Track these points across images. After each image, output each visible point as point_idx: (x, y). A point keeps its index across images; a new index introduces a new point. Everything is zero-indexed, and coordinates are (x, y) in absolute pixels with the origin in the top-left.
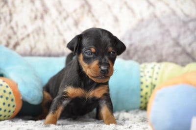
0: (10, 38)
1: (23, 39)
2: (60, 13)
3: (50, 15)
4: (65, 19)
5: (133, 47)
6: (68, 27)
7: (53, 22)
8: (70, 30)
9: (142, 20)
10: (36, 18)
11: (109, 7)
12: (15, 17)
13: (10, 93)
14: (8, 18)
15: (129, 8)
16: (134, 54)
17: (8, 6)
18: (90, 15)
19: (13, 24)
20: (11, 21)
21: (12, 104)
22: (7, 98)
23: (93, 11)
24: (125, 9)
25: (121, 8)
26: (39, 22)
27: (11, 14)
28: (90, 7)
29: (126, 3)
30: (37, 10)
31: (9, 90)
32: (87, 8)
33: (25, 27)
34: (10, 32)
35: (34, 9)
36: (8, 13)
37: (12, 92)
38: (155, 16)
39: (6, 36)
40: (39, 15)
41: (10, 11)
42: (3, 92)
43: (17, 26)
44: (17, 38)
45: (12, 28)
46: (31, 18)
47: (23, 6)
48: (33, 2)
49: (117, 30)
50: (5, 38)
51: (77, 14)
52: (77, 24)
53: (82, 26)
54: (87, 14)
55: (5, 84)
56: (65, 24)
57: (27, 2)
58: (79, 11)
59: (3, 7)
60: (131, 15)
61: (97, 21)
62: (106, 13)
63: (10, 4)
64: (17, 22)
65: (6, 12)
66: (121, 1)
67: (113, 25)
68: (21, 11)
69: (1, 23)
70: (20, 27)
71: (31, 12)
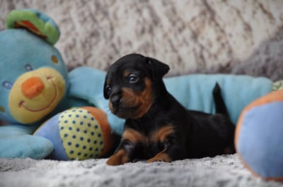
2: (174, 24)
3: (162, 26)
4: (180, 30)
5: (271, 63)
6: (184, 40)
7: (165, 35)
8: (187, 44)
10: (143, 31)
11: (238, 12)
12: (118, 32)
13: (96, 127)
14: (108, 33)
15: (265, 12)
16: (272, 72)
17: (109, 19)
18: (213, 23)
19: (115, 40)
20: (112, 36)
21: (99, 140)
22: (93, 134)
23: (216, 18)
24: (259, 13)
25: (254, 13)
26: (147, 37)
27: (112, 29)
28: (213, 13)
29: (261, 6)
30: (144, 20)
31: (95, 123)
32: (208, 15)
33: (130, 43)
34: (110, 50)
35: (141, 20)
36: (109, 27)
37: (99, 126)
39: (106, 56)
40: (147, 27)
41: (111, 24)
42: (87, 126)
43: (120, 42)
45: (113, 46)
46: (136, 31)
47: (127, 18)
48: (139, 11)
49: (249, 41)
50: (104, 59)
51: (195, 24)
52: (195, 36)
53: (203, 38)
54: (210, 24)
55: (90, 116)
56: (180, 37)
57: (132, 12)
58: (198, 20)
59: (102, 19)
60: (268, 21)
61: (222, 31)
62: (235, 20)
63: (111, 16)
64: (119, 38)
65: (106, 26)
66: (254, 3)
67: (244, 36)
68: (125, 24)
69: (100, 40)
70: (123, 44)
71: (137, 25)
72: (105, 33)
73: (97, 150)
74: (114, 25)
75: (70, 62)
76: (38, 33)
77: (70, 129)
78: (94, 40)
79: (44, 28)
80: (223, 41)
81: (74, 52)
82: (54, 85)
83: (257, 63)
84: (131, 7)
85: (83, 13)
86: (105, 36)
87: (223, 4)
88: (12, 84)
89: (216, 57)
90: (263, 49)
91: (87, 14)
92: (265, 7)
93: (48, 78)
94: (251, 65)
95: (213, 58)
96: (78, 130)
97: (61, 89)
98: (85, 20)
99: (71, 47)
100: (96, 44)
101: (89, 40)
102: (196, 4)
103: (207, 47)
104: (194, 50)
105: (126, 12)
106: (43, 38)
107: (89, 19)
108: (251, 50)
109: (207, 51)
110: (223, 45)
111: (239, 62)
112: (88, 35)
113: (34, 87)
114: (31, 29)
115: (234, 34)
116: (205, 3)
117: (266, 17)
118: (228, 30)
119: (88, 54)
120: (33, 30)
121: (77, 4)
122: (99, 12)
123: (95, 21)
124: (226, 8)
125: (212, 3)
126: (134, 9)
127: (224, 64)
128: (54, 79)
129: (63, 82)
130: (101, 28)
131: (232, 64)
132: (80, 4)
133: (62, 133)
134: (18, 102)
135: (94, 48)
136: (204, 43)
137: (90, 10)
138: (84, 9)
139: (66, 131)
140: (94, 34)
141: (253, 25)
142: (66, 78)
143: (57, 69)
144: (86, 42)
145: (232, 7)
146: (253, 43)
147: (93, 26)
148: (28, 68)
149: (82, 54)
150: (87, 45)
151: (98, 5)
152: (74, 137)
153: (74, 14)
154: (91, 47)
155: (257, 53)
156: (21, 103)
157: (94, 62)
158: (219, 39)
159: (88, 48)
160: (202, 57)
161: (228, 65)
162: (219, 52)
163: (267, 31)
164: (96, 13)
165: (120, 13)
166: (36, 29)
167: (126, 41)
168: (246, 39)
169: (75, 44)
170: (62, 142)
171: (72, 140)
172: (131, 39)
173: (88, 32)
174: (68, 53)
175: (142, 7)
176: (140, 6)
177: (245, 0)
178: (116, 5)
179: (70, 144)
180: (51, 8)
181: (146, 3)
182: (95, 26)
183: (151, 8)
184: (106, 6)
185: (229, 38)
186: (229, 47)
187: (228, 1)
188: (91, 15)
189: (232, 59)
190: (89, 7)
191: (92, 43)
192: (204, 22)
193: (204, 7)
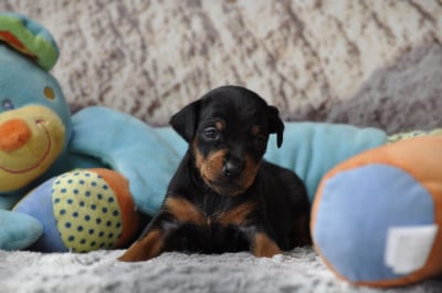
0: (142, 93)
1: (167, 95)
2: (240, 41)
3: (221, 45)
4: (250, 52)
5: (388, 105)
6: (256, 67)
7: (226, 59)
8: (260, 74)
9: (409, 49)
10: (192, 52)
11: (340, 26)
12: (153, 53)
13: (111, 200)
14: (138, 54)
15: (380, 25)
16: (390, 119)
17: (139, 32)
18: (300, 42)
19: (148, 66)
20: (143, 59)
21: (115, 220)
22: (105, 210)
23: (306, 34)
24: (372, 27)
25: (364, 26)
26: (198, 61)
27: (144, 47)
28: (300, 26)
29: (374, 16)
30: (194, 35)
31: (109, 193)
32: (293, 29)
33: (171, 70)
34: (141, 81)
35: (189, 34)
36: (139, 44)
37: (115, 198)
38: (436, 41)
39: (134, 90)
40: (198, 46)
41: (143, 40)
42: (96, 199)
43: (155, 69)
44: (156, 92)
45: (145, 73)
46: (182, 52)
47: (168, 31)
48: (187, 20)
49: (355, 71)
50: (131, 94)
51: (273, 42)
52: (272, 61)
53: (284, 65)
54: (295, 42)
55: (101, 182)
56: (249, 62)
57: (175, 21)
58: (277, 35)
59: (129, 32)
60: (385, 40)
61: (315, 54)
62: (334, 37)
63: (142, 28)
64: (154, 62)
65: (134, 43)
66: (364, 13)
67: (347, 62)
68: (164, 40)
69: (125, 65)
70: (160, 72)
71: (183, 42)
72: (132, 54)
73: (111, 236)
74: (147, 42)
75: (77, 98)
76: (24, 51)
77: (70, 202)
78: (115, 64)
79: (34, 44)
80: (316, 69)
81: (84, 83)
82: (47, 132)
83: (366, 105)
84: (175, 14)
85: (99, 22)
86: (133, 60)
87: (317, 12)
89: (303, 93)
90: (377, 82)
91: (105, 23)
92: (381, 17)
93: (38, 121)
94: (357, 107)
95: (299, 95)
96: (82, 204)
97: (57, 140)
98: (102, 32)
99: (79, 75)
100: (118, 70)
101: (107, 64)
102: (274, 11)
103: (291, 79)
104: (271, 82)
105: (166, 21)
106: (32, 59)
107: (109, 31)
108: (358, 85)
109: (291, 84)
110: (315, 75)
111: (340, 103)
112: (106, 57)
113: (15, 135)
114: (13, 45)
115: (331, 58)
116: (289, 10)
117: (381, 32)
118: (323, 53)
119: (104, 88)
120: (16, 47)
121: (90, 8)
122: (125, 21)
123: (117, 34)
124: (320, 19)
125: (300, 10)
126: (179, 17)
127: (316, 105)
128: (47, 123)
129: (62, 129)
130: (127, 46)
131: (328, 106)
132: (95, 8)
133: (57, 208)
135: (116, 76)
136: (285, 72)
137: (110, 18)
138: (100, 15)
139: (63, 205)
140: (116, 55)
141: (362, 45)
142: (66, 121)
143: (53, 108)
144: (103, 67)
145: (330, 17)
146: (361, 74)
147: (113, 43)
148: (7, 105)
149: (96, 85)
150: (105, 72)
151: (122, 11)
152: (76, 215)
153: (84, 22)
154: (110, 75)
155: (367, 89)
157: (114, 99)
158: (308, 67)
159: (106, 77)
160: (282, 93)
161: (323, 107)
162: (309, 86)
163: (383, 55)
164: (120, 24)
165: (157, 23)
166: (21, 45)
167: (165, 67)
168: (350, 66)
169: (85, 71)
170: (57, 222)
171: (72, 220)
172: (173, 64)
173: (106, 52)
174: (76, 84)
175: (191, 15)
176: (187, 12)
177: (351, 7)
178: (150, 11)
179: (68, 225)
180: (49, 13)
181: (197, 9)
182: (118, 43)
183: (204, 16)
184: (135, 11)
185: (324, 65)
186: (325, 78)
187: (324, 8)
188: (111, 25)
189: (330, 97)
190: (109, 12)
191: (113, 70)
192: (286, 39)
193: (287, 17)
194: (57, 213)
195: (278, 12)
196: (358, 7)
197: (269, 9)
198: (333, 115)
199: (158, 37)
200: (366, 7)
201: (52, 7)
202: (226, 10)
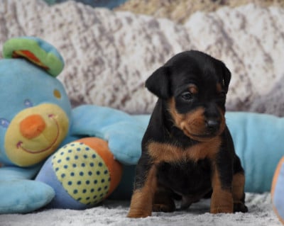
0: (117, 89)
1: (135, 91)
10: (153, 60)
11: (258, 42)
12: (124, 61)
14: (114, 61)
17: (114, 46)
18: (231, 53)
19: (121, 70)
20: (118, 65)
22: (83, 165)
23: (234, 47)
25: (275, 42)
27: (118, 57)
28: (230, 42)
30: (154, 48)
32: (225, 44)
33: (138, 73)
34: (116, 81)
35: (151, 47)
36: (114, 54)
39: (111, 87)
40: (157, 56)
41: (117, 52)
43: (126, 72)
44: (127, 89)
45: (119, 75)
46: (145, 60)
47: (135, 45)
48: (149, 37)
49: (270, 74)
50: (109, 90)
54: (227, 53)
55: (90, 153)
57: (141, 38)
58: (214, 48)
59: (107, 46)
61: (241, 62)
62: (254, 50)
63: (117, 43)
64: (126, 67)
65: (111, 54)
66: (275, 33)
67: (264, 68)
68: (133, 51)
69: (105, 69)
70: (130, 74)
71: (146, 53)
72: (110, 62)
74: (120, 53)
76: (40, 64)
77: (66, 167)
78: (97, 69)
80: (242, 72)
81: (75, 83)
82: (57, 124)
83: (278, 99)
84: (140, 33)
85: (85, 38)
86: (110, 66)
87: (242, 32)
88: (9, 122)
91: (89, 40)
93: (50, 116)
94: (272, 100)
96: (74, 166)
98: (88, 46)
99: (71, 77)
100: (100, 73)
101: (91, 69)
102: (211, 31)
105: (134, 38)
106: (45, 69)
107: (92, 45)
108: (272, 85)
110: (241, 77)
111: (259, 97)
112: (90, 64)
113: (34, 127)
115: (253, 65)
116: (222, 30)
118: (247, 61)
119: (90, 85)
120: (34, 61)
121: (79, 28)
122: (104, 38)
123: (99, 47)
124: (244, 37)
125: (230, 30)
126: (143, 35)
127: (243, 99)
128: (56, 117)
130: (106, 56)
131: (251, 99)
132: (82, 29)
133: (58, 174)
134: (16, 142)
135: (98, 77)
137: (94, 35)
138: (86, 34)
139: (62, 171)
140: (98, 62)
141: (274, 56)
142: (69, 114)
144: (89, 70)
145: (251, 36)
146: (274, 76)
147: (96, 53)
148: (28, 104)
149: (84, 85)
150: (90, 74)
151: (102, 30)
152: (72, 174)
153: (75, 39)
154: (94, 77)
155: (279, 87)
156: (19, 144)
157: (97, 93)
158: (236, 71)
159: (91, 78)
161: (247, 100)
162: (237, 85)
164: (101, 40)
165: (127, 39)
166: (37, 60)
167: (134, 71)
168: (267, 71)
169: (76, 74)
170: (61, 183)
171: (71, 179)
172: (139, 69)
173: (90, 60)
174: (69, 83)
175: (152, 33)
176: (149, 32)
177: (266, 28)
178: (122, 31)
179: (70, 183)
180: (49, 33)
181: (156, 30)
182: (100, 54)
183: (161, 35)
184: (111, 30)
185: (247, 69)
186: (249, 79)
187: (247, 29)
188: (94, 40)
189: (252, 93)
190: (92, 31)
191: (96, 73)
192: (220, 51)
193: (221, 35)
194: (60, 178)
195: (214, 32)
196: (271, 29)
197: (207, 29)
198: (254, 106)
199: (128, 49)
200: (276, 29)
201: (51, 28)
202: (177, 30)
